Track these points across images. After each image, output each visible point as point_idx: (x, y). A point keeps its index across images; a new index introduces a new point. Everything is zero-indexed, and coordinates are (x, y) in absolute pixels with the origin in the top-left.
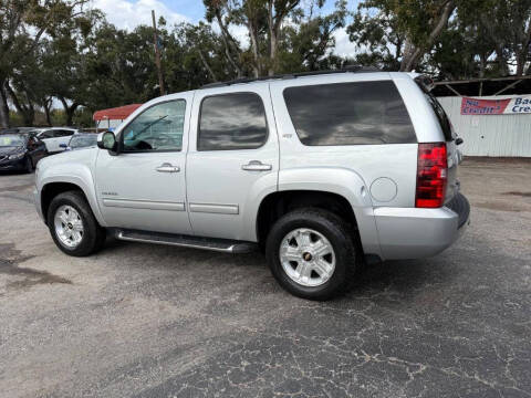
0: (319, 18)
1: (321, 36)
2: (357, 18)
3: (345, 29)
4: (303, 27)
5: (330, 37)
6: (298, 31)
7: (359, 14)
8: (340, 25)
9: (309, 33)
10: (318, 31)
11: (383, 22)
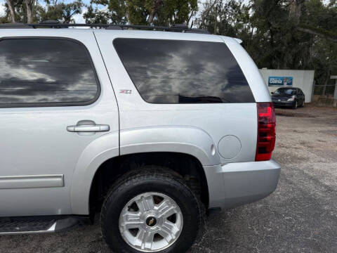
0: (63, 4)
1: (65, 17)
2: (90, 9)
3: (82, 15)
4: (50, 8)
5: (71, 19)
6: (46, 11)
7: (91, 7)
8: (78, 12)
9: (56, 13)
10: (62, 13)
11: (107, 14)
